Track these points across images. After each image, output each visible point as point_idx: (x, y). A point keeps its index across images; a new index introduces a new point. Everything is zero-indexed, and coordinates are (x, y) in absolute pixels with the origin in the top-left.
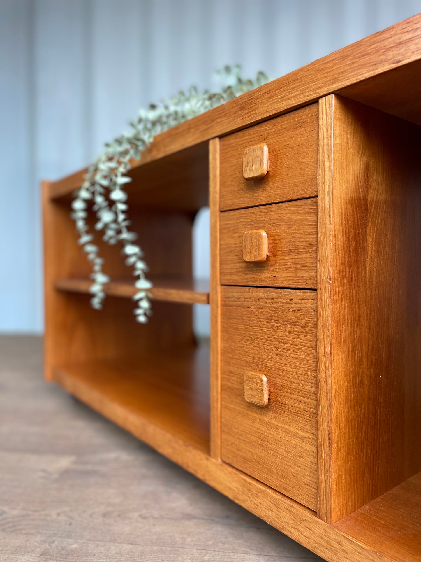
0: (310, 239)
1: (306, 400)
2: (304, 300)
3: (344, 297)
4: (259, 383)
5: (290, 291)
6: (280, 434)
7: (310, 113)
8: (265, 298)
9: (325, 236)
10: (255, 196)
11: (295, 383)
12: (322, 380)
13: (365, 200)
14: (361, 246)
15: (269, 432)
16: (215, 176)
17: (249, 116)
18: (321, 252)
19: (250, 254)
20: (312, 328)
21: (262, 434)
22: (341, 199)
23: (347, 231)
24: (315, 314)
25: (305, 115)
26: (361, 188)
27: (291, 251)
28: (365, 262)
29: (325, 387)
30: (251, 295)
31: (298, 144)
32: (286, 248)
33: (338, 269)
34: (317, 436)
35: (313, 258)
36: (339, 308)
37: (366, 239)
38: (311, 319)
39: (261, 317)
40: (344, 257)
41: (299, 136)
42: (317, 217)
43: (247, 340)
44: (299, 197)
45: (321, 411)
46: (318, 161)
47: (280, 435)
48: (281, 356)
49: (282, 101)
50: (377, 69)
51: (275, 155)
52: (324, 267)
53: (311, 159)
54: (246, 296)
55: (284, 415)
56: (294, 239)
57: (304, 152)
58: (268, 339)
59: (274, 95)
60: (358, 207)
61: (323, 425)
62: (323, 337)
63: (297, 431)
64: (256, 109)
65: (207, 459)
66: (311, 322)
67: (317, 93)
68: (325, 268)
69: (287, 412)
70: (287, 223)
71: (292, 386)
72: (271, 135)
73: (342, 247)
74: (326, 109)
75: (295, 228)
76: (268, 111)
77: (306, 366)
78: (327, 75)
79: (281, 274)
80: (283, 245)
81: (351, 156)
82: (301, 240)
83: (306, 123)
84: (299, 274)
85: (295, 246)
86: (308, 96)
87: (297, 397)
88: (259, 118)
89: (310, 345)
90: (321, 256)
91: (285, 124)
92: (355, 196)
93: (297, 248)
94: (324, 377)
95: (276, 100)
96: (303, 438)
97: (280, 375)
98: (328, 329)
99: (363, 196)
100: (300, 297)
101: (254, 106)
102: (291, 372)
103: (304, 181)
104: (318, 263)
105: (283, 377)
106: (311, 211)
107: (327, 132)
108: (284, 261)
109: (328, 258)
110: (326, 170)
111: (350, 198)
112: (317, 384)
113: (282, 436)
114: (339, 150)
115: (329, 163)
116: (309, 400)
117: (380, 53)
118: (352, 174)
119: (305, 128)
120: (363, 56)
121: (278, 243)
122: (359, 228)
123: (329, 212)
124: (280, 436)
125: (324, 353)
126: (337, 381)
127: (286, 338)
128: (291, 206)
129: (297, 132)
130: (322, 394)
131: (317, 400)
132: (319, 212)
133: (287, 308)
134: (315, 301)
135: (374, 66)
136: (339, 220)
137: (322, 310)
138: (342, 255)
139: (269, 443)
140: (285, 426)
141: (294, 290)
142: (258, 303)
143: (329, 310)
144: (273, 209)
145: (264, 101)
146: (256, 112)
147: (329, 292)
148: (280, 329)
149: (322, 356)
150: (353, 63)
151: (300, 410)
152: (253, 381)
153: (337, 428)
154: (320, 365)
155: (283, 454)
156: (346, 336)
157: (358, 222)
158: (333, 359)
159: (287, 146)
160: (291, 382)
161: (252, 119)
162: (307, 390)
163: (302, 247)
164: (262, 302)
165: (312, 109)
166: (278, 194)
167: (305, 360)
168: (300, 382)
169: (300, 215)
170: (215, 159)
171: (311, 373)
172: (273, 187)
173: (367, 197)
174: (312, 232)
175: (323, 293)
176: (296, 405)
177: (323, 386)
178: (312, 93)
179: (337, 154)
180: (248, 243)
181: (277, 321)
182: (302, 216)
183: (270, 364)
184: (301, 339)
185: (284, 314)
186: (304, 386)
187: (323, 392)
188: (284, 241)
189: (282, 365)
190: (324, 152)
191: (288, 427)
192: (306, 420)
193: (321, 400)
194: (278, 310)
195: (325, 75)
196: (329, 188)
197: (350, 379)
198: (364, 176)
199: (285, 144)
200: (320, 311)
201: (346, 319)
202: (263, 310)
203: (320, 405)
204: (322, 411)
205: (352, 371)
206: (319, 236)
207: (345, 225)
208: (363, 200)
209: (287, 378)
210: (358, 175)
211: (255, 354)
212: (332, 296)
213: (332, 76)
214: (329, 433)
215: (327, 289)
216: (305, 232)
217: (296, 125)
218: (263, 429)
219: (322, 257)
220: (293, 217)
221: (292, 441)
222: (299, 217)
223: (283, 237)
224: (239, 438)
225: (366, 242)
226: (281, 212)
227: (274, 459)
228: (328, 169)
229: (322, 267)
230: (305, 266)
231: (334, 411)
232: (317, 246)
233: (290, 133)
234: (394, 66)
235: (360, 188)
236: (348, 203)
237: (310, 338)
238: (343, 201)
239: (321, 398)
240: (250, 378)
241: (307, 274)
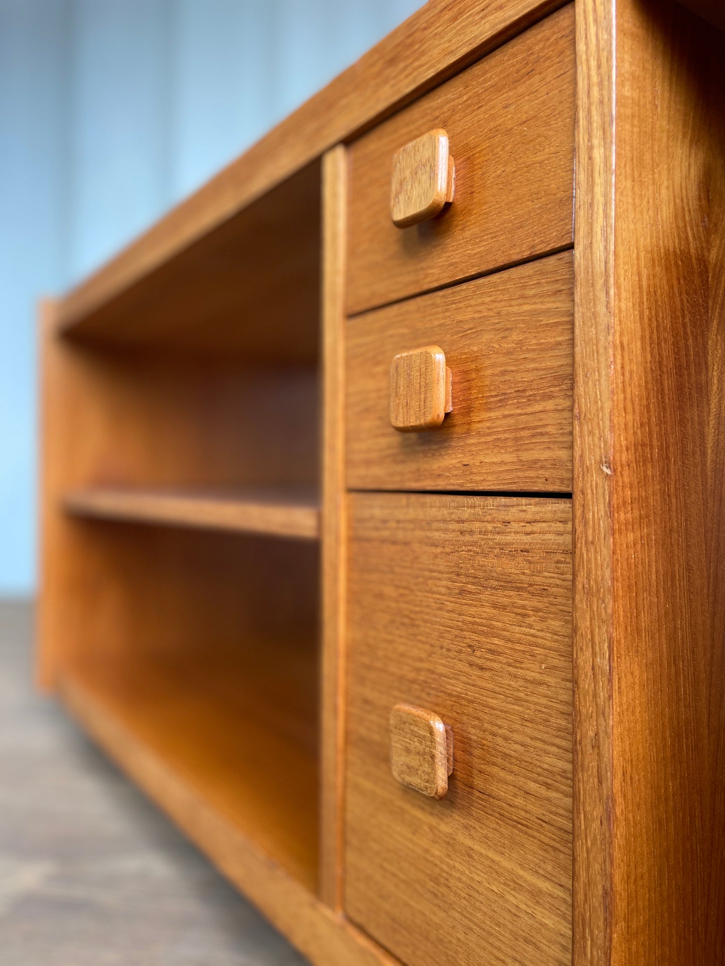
0: (554, 361)
1: (543, 791)
2: (540, 525)
3: (648, 516)
4: (424, 736)
5: (503, 500)
6: (479, 872)
7: (554, 33)
8: (445, 521)
9: (595, 347)
10: (422, 269)
11: (516, 743)
12: (587, 742)
13: (703, 261)
14: (693, 380)
15: (451, 862)
16: (335, 235)
17: (407, 76)
18: (582, 393)
19: (405, 409)
20: (560, 600)
21: (436, 865)
22: (637, 248)
23: (655, 336)
24: (568, 560)
25: (540, 41)
26: (692, 229)
27: (506, 397)
28: (702, 424)
29: (595, 764)
30: (412, 514)
31: (524, 119)
32: (495, 390)
33: (631, 438)
34: (573, 893)
35: (563, 410)
36: (635, 544)
37: (706, 363)
38: (556, 576)
39: (435, 568)
40: (648, 406)
41: (527, 98)
42: (573, 301)
43: (403, 624)
44: (526, 254)
45: (583, 827)
46: (574, 151)
47: (478, 875)
48: (482, 668)
49: (482, 18)
51: (469, 158)
52: (591, 433)
53: (558, 148)
54: (401, 517)
55: (488, 823)
56: (515, 365)
57: (539, 136)
58: (450, 623)
59: (465, 9)
60: (685, 278)
61: (588, 867)
62: (588, 623)
63: (521, 873)
64: (423, 53)
65: (313, 907)
66: (559, 582)
68: (594, 435)
69: (497, 818)
70: (498, 326)
71: (508, 752)
72: (458, 112)
73: (640, 379)
74: (595, 10)
75: (515, 336)
76: (451, 52)
77: (544, 701)
79: (482, 458)
80: (487, 383)
81: (665, 139)
82: (532, 366)
83: (544, 61)
84: (526, 456)
85: (518, 382)
87: (521, 781)
88: (431, 73)
89: (555, 645)
90: (584, 403)
91: (492, 76)
92: (675, 248)
93: (520, 389)
94: (591, 734)
95: (470, 19)
96: (536, 895)
97: (478, 719)
98: (603, 602)
99: (696, 249)
100: (529, 517)
101: (419, 47)
102: (505, 712)
103: (538, 211)
104: (576, 422)
105: (486, 725)
106: (557, 286)
107: (599, 67)
108: (488, 424)
109: (602, 408)
110: (597, 169)
111: (662, 251)
112: (574, 751)
113: (483, 877)
114: (633, 116)
115: (605, 149)
116: (553, 794)
118: (668, 188)
119: (540, 74)
121: (473, 380)
122: (685, 333)
123: (606, 281)
124: (478, 879)
125: (593, 669)
126: (627, 749)
127: (494, 623)
128: (505, 282)
129: (521, 89)
130: (587, 781)
131: (574, 796)
132: (579, 286)
133: (497, 544)
134: (569, 526)
136: (634, 305)
137: (587, 551)
138: (640, 400)
139: (452, 891)
140: (491, 854)
141: (515, 499)
142: (429, 534)
143: (604, 551)
144: (463, 294)
145: (440, 29)
146: (423, 60)
147: (605, 500)
148: (480, 600)
149: (586, 676)
151: (527, 816)
152: (411, 730)
153: (629, 877)
154: (582, 700)
155: (484, 926)
156: (652, 622)
157: (683, 317)
158: (616, 687)
159: (497, 131)
160: (506, 739)
161: (414, 80)
162: (546, 766)
163: (535, 383)
164: (437, 530)
165: (558, 22)
166: (475, 254)
167: (540, 684)
168: (529, 740)
169: (528, 301)
170: (335, 195)
171: (558, 721)
172: (463, 239)
173: (706, 254)
174: (559, 344)
175: (588, 505)
176: (519, 801)
177: (590, 761)
179: (628, 127)
180: (402, 382)
181: (471, 580)
182: (535, 303)
183: (455, 688)
184: (530, 626)
185: (490, 562)
186: (539, 753)
187: (589, 777)
188: (489, 372)
189: (484, 692)
190: (590, 123)
191: (497, 858)
192: (545, 847)
193: (585, 798)
194: (475, 549)
196: (606, 216)
197: (664, 738)
198: (700, 199)
199: (492, 125)
200: (582, 554)
201: (654, 577)
202: (439, 550)
203: (582, 812)
204: (586, 829)
205: (671, 719)
206: (578, 349)
207: (650, 320)
208: (698, 259)
209: (495, 729)
210: (684, 192)
211: (421, 660)
212: (612, 510)
214: (606, 893)
215: (600, 491)
216: (541, 344)
217: (518, 71)
218: (437, 853)
219: (586, 404)
220: (511, 309)
221: (508, 897)
222: (526, 308)
223: (487, 363)
224: (381, 867)
225: (704, 370)
226: (483, 300)
227: (461, 936)
228: (602, 165)
229: (586, 433)
230: (542, 434)
231: (620, 832)
232: (572, 378)
233: (505, 95)
235: (689, 229)
236: (657, 263)
237: (556, 624)
238: (642, 254)
239: (585, 794)
240: (405, 723)
241: (546, 455)
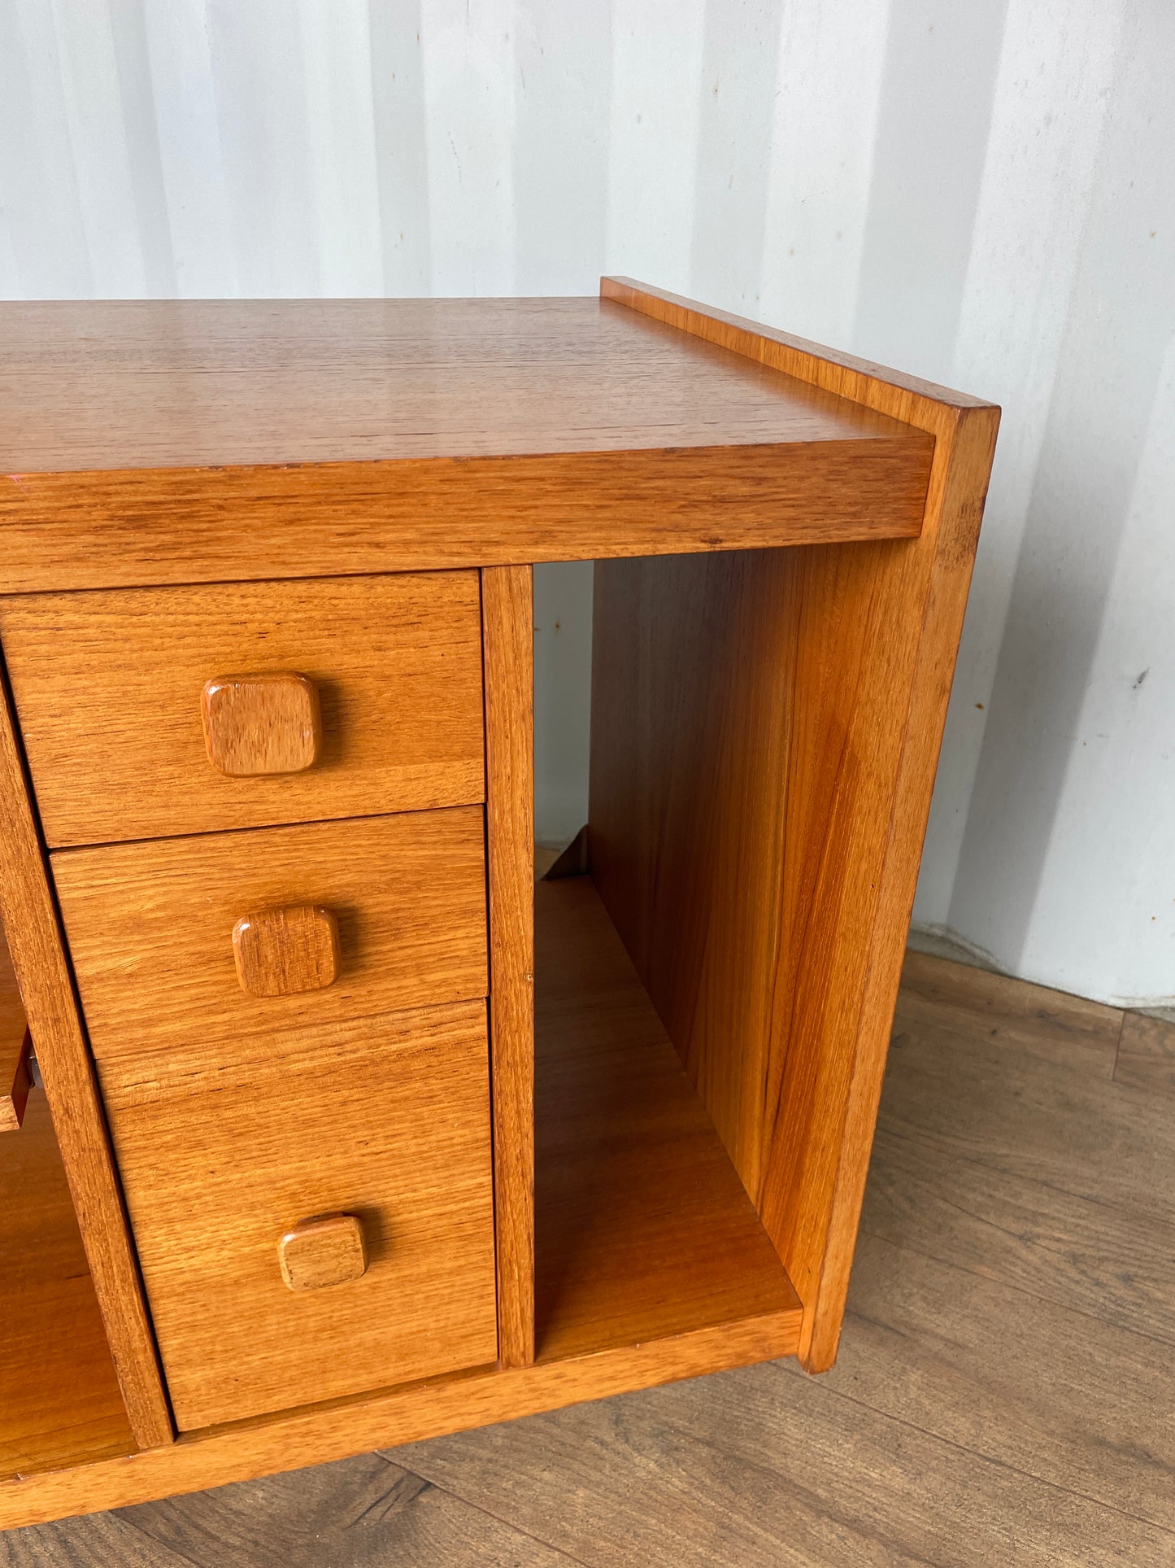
0: (462, 899)
2: (447, 1025)
6: (387, 1293)
7: (447, 595)
8: (310, 1050)
18: (504, 926)
19: (280, 977)
24: (480, 1044)
25: (428, 595)
31: (409, 671)
32: (384, 926)
35: (475, 937)
38: (468, 1058)
41: (413, 650)
42: (485, 850)
44: (424, 806)
50: (663, 541)
52: (514, 955)
56: (412, 903)
57: (433, 695)
59: (309, 518)
61: (514, 1230)
66: (471, 1062)
67: (487, 554)
68: (517, 956)
74: (511, 601)
77: (457, 1148)
78: (519, 514)
80: (371, 921)
82: (434, 903)
83: (436, 619)
84: (431, 978)
85: (416, 918)
86: (452, 554)
87: (435, 1210)
90: (505, 934)
93: (420, 923)
96: (454, 1271)
100: (432, 1022)
101: (210, 529)
107: (517, 658)
108: (376, 957)
109: (525, 935)
116: (471, 1203)
117: (673, 506)
119: (431, 630)
120: (627, 497)
128: (393, 827)
129: (404, 637)
130: (512, 1183)
132: (498, 842)
133: (393, 1052)
134: (481, 1019)
135: (654, 535)
140: (402, 1273)
142: (284, 1067)
145: (260, 523)
147: (528, 999)
150: (602, 507)
160: (414, 1191)
162: (462, 1189)
163: (440, 917)
165: (453, 585)
166: (343, 797)
169: (426, 846)
176: (434, 1224)
177: (516, 1169)
178: (466, 550)
182: (434, 849)
184: (440, 1102)
187: (514, 1179)
188: (373, 910)
191: (409, 1272)
192: (463, 1238)
195: (512, 512)
211: (284, 1179)
213: (534, 521)
215: (524, 994)
217: (395, 615)
219: (508, 935)
220: (402, 853)
222: (425, 852)
223: (372, 902)
226: (358, 842)
228: (522, 747)
230: (450, 958)
233: (374, 636)
234: (704, 547)
241: (456, 973)
